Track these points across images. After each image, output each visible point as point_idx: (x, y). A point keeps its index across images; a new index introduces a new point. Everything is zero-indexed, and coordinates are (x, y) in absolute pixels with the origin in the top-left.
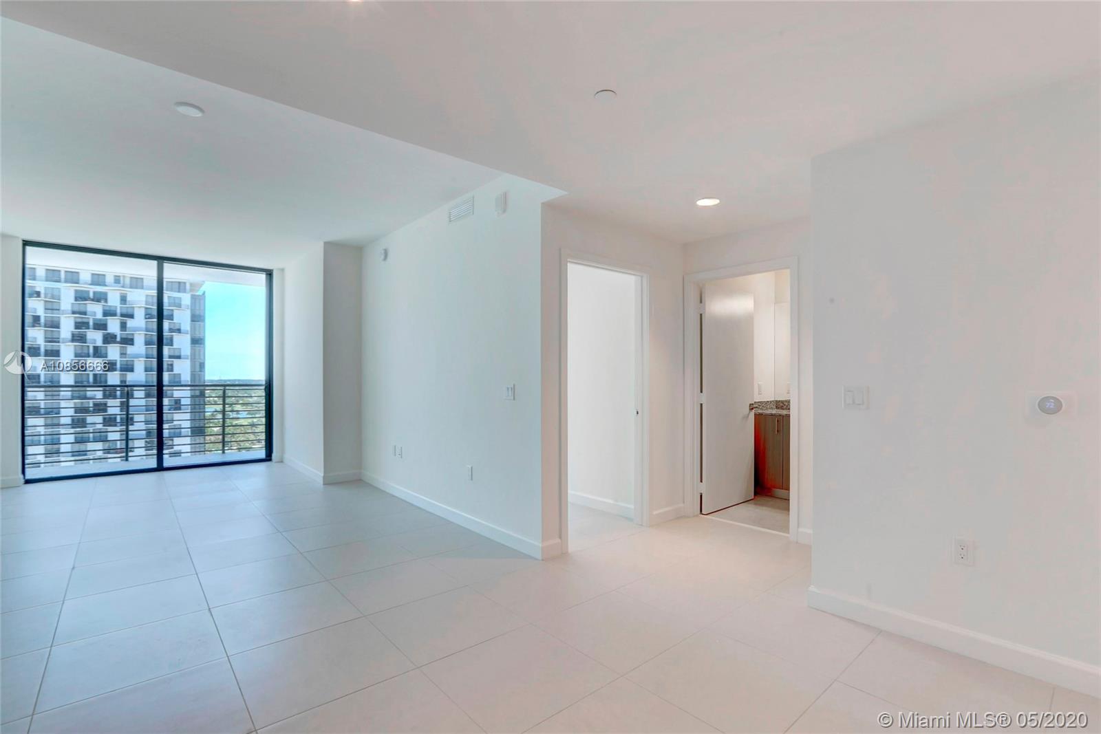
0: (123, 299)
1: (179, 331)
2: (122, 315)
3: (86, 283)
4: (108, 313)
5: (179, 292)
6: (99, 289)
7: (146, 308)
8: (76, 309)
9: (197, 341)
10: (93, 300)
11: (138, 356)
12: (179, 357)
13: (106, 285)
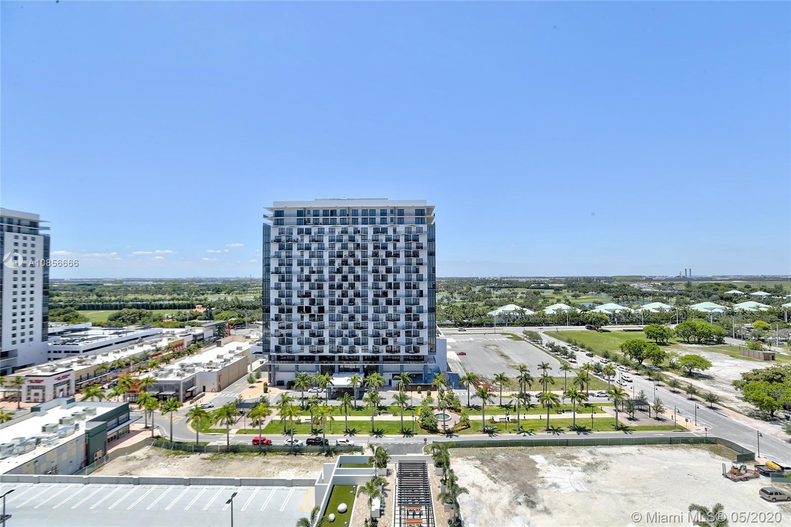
0: (395, 231)
1: (422, 248)
2: (394, 240)
3: (378, 224)
4: (388, 240)
5: (422, 224)
6: (384, 226)
7: (405, 235)
8: (374, 238)
9: (432, 254)
10: (381, 233)
11: (402, 264)
12: (422, 264)
13: (387, 224)
